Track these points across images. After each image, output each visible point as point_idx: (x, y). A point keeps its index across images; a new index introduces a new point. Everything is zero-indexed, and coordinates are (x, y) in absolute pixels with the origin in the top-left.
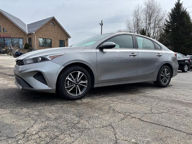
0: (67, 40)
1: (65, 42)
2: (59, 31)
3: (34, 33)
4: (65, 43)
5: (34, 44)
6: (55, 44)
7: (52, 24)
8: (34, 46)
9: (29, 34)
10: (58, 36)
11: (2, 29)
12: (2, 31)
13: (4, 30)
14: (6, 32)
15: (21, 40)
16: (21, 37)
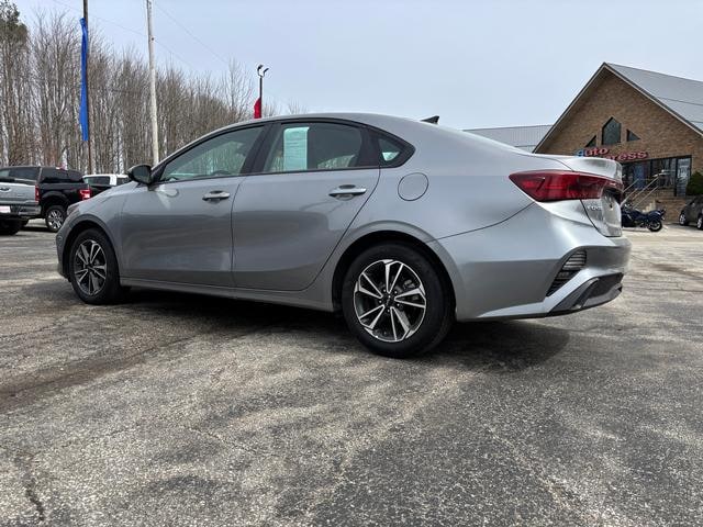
11: (624, 133)
12: (623, 141)
13: (630, 136)
14: (635, 144)
15: (683, 164)
16: (683, 154)
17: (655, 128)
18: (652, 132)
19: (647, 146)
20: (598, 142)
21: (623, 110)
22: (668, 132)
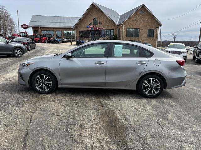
0: (157, 28)
1: (155, 30)
2: (149, 19)
3: (122, 24)
4: (155, 32)
5: (122, 34)
6: (143, 33)
7: (141, 12)
8: (122, 36)
9: (119, 25)
10: (146, 25)
11: (98, 22)
12: (98, 24)
13: (100, 23)
14: (101, 25)
15: (112, 31)
16: (112, 29)
17: (106, 22)
18: (105, 23)
19: (104, 26)
20: (92, 24)
21: (98, 16)
22: (109, 23)
